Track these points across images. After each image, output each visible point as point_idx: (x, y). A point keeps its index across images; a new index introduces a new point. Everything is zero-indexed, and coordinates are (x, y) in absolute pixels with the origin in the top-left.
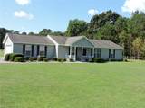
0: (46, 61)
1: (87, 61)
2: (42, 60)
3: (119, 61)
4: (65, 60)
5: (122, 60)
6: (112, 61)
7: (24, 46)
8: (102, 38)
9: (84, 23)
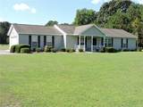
0: (54, 52)
1: (97, 51)
2: (49, 51)
3: (132, 51)
4: (74, 51)
5: (136, 50)
6: (125, 51)
7: (30, 37)
8: (114, 27)
9: (93, 13)
